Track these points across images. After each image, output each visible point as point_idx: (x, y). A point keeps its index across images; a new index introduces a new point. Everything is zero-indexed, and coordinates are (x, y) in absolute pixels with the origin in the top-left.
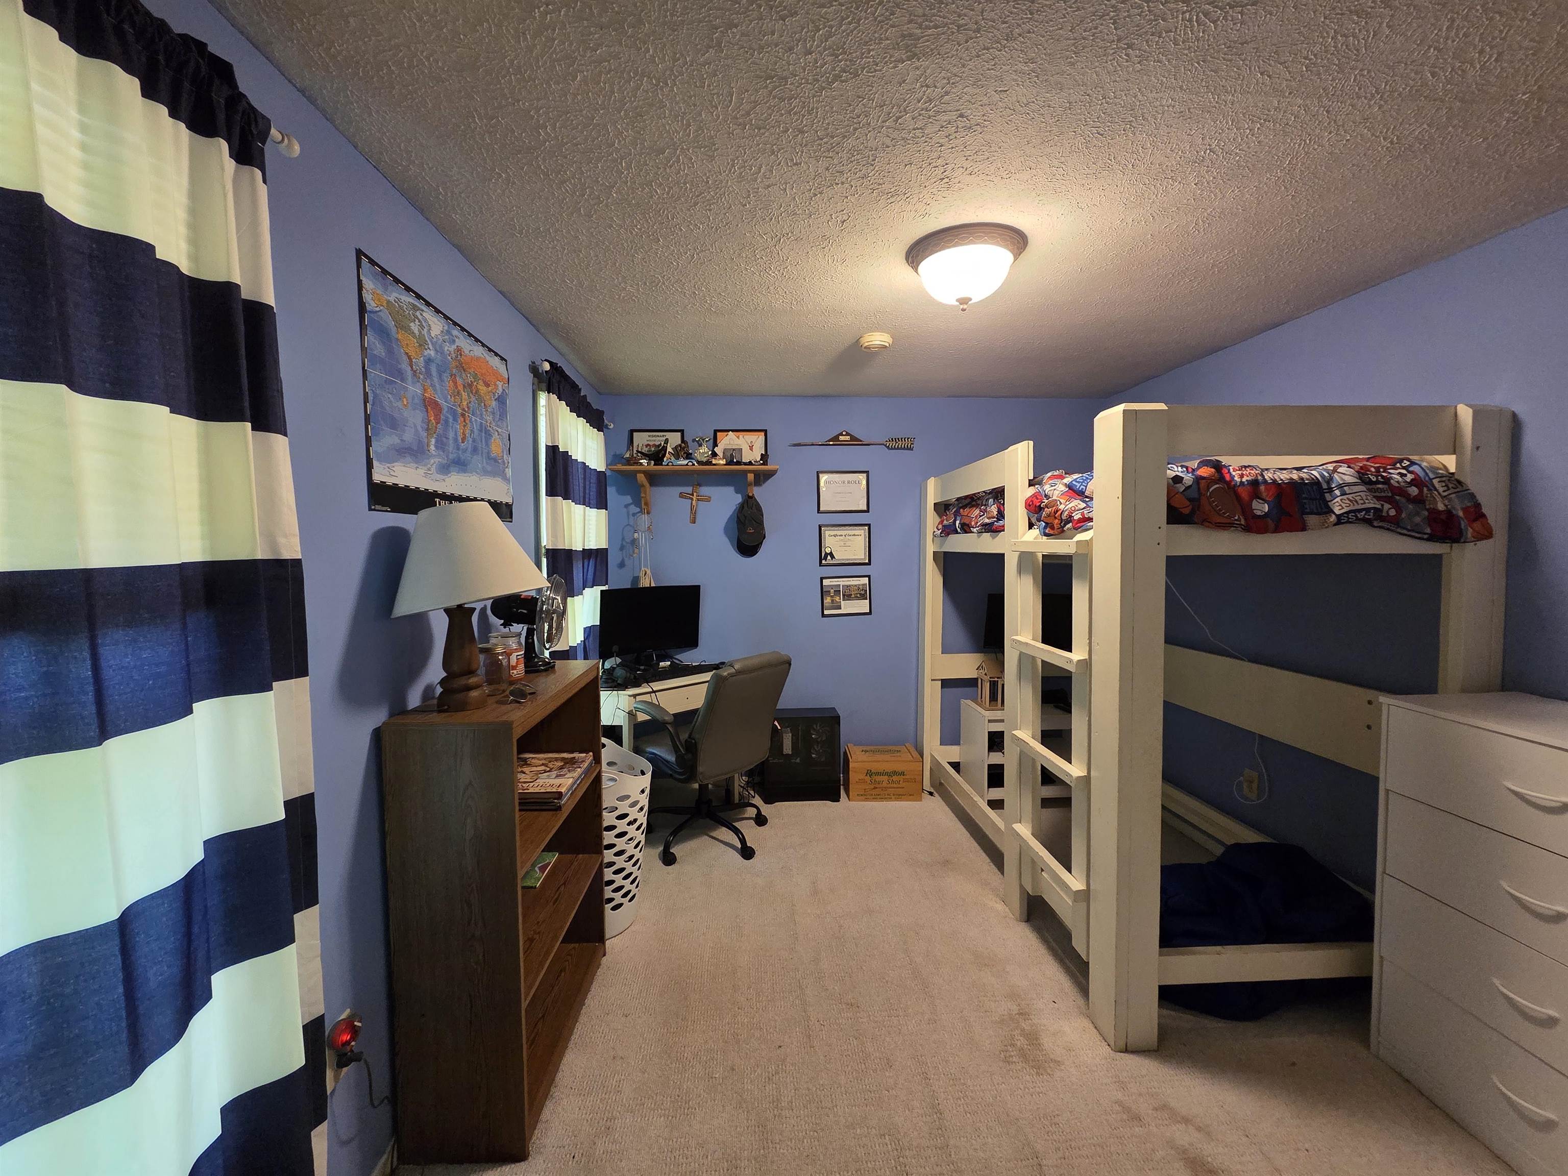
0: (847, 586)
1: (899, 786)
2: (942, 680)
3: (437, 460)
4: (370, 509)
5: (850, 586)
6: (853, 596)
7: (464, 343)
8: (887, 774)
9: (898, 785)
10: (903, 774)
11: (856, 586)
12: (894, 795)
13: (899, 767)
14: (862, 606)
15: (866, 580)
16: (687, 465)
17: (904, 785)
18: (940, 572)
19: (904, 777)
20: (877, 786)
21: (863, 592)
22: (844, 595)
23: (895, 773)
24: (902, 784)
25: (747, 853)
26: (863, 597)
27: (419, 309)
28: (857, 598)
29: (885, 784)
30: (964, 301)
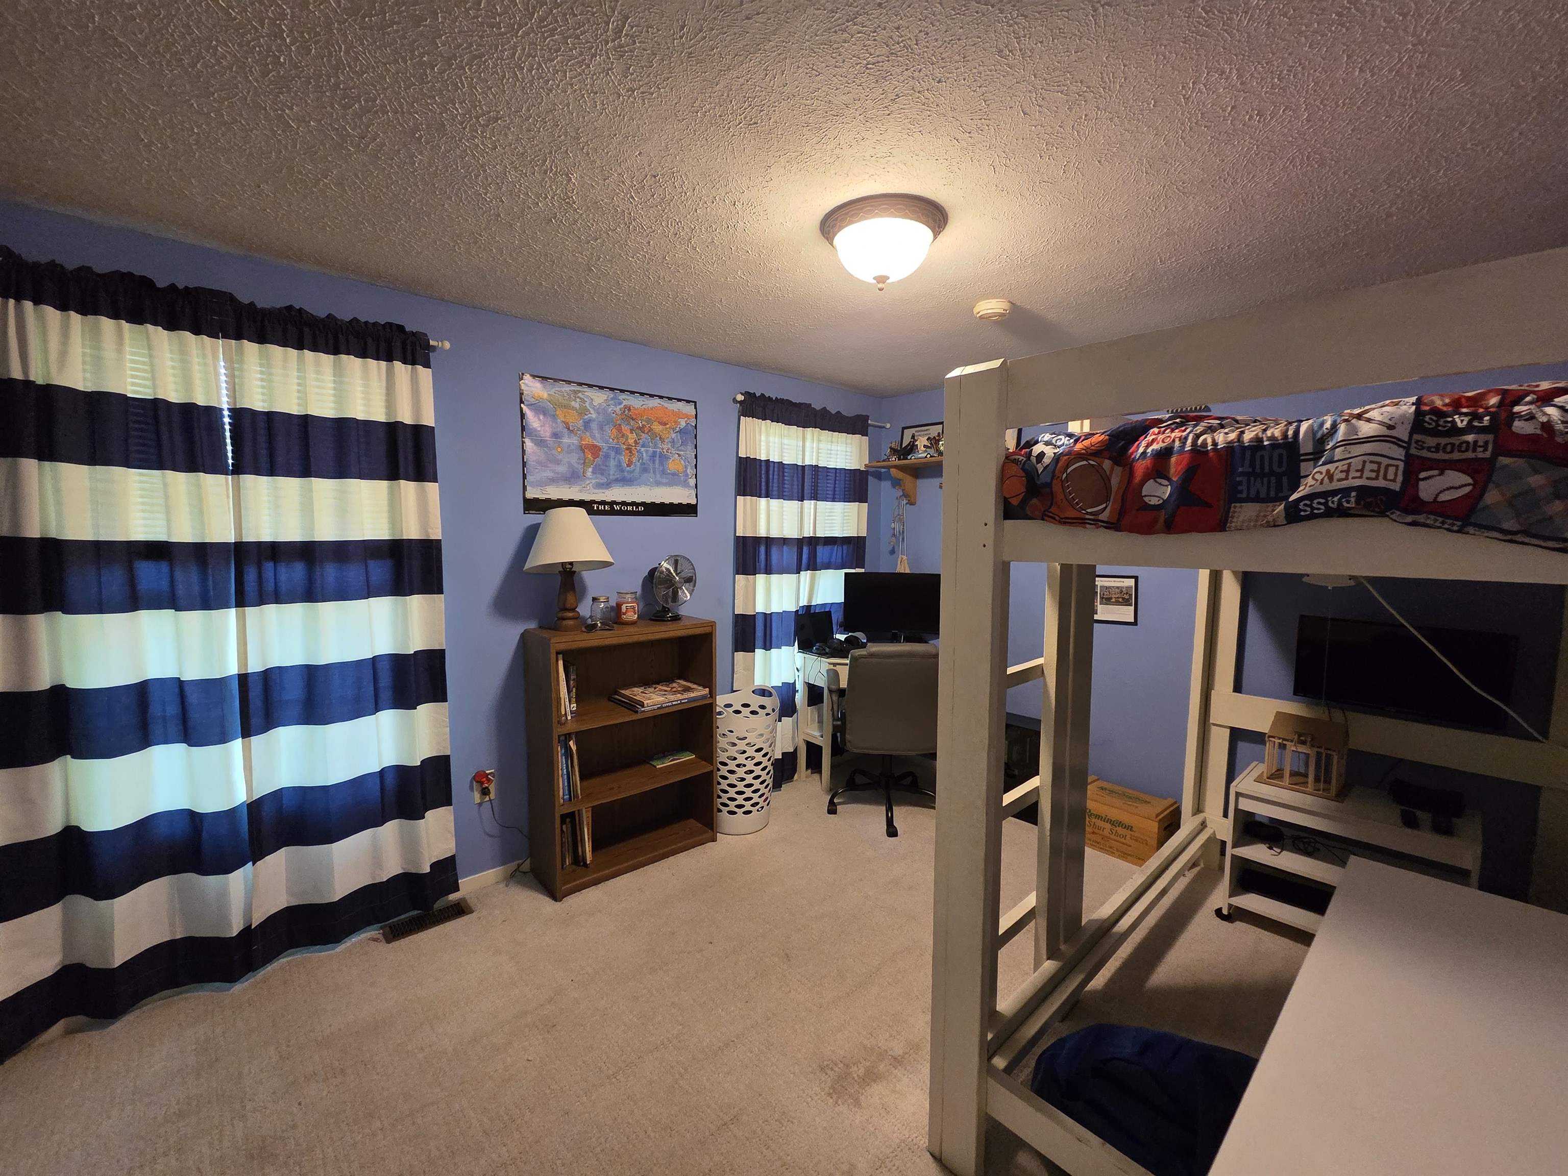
0: (1107, 588)
1: (1124, 841)
2: (1233, 730)
3: (594, 481)
4: (525, 513)
5: (1110, 587)
6: (1113, 600)
7: (636, 402)
8: (1109, 821)
9: (1122, 840)
10: (1130, 828)
11: (1118, 588)
12: (1117, 850)
13: (1126, 818)
14: (1126, 613)
15: (1131, 582)
16: (926, 457)
17: (1132, 843)
18: (1238, 581)
19: (1132, 833)
20: (1096, 831)
21: (1127, 597)
22: (1102, 598)
23: (1120, 824)
24: (1128, 841)
25: (892, 832)
26: (1126, 602)
27: (580, 391)
28: (1117, 603)
29: (1106, 833)
30: (881, 279)
